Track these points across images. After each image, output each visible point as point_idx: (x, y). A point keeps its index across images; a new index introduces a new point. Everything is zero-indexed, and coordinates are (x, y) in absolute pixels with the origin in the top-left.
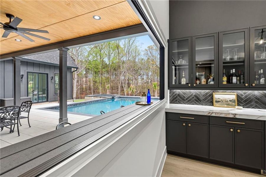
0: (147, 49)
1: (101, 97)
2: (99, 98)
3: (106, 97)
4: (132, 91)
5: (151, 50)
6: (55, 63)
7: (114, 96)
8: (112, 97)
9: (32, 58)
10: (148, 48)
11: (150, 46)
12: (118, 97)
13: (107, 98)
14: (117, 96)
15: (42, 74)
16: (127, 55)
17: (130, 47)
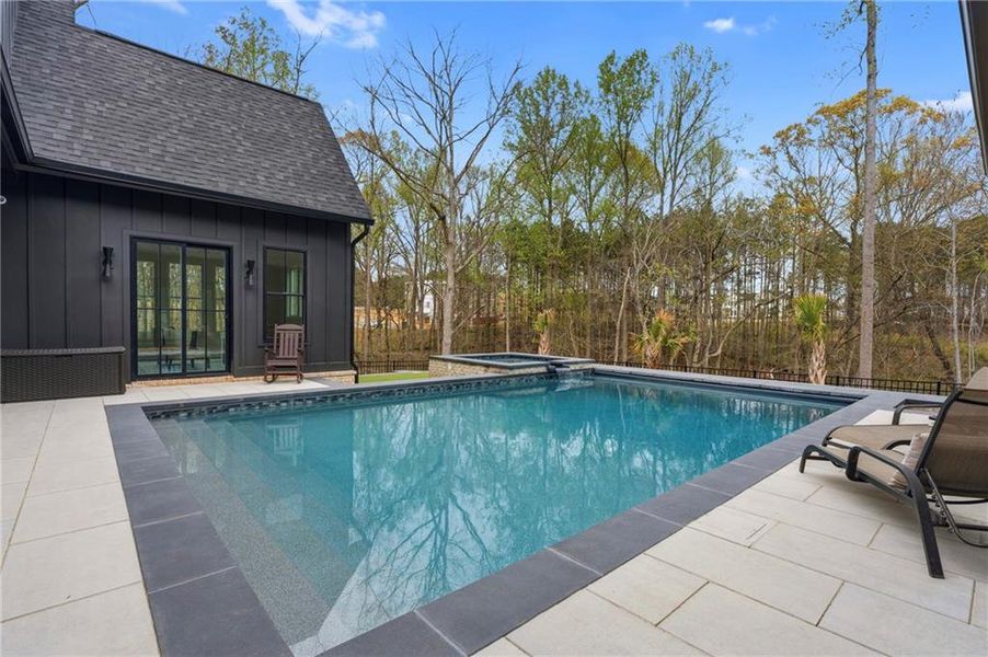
0: (772, 144)
1: (488, 366)
2: (483, 369)
3: (511, 368)
4: (665, 340)
5: (793, 150)
6: (250, 196)
7: (560, 365)
8: (543, 369)
9: (138, 170)
10: (779, 140)
11: (789, 129)
12: (586, 372)
13: (517, 372)
14: (577, 367)
15: (203, 250)
16: (669, 184)
17: (680, 145)
